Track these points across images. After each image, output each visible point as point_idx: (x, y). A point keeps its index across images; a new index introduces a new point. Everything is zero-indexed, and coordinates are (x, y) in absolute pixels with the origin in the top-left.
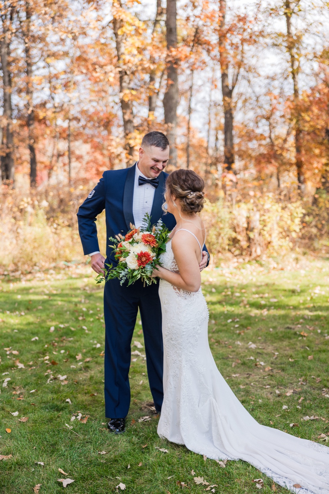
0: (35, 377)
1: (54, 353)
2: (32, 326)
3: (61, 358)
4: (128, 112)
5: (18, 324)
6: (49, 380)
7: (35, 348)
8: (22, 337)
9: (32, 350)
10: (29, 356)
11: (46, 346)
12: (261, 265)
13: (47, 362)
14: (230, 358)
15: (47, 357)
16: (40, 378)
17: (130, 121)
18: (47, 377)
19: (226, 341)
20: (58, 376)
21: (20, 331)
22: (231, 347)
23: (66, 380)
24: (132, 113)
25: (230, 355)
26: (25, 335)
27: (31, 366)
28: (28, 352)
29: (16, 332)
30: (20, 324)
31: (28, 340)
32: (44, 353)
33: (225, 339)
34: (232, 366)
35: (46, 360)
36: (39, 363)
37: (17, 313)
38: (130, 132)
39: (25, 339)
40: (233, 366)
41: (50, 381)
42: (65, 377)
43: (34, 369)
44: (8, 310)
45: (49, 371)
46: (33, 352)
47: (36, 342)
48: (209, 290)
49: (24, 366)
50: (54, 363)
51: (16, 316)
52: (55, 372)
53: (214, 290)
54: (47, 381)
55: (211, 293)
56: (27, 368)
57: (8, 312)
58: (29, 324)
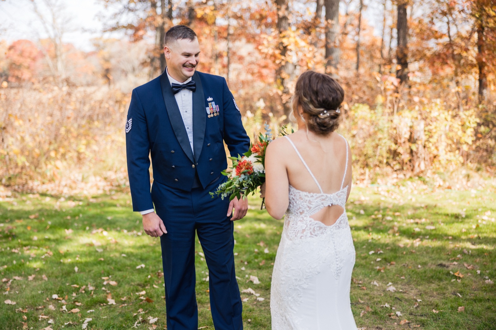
0: (123, 317)
1: (155, 286)
2: (144, 250)
3: (160, 293)
4: (283, 7)
5: (130, 247)
6: (136, 323)
7: (137, 278)
8: (128, 262)
9: (132, 281)
10: (127, 287)
11: (149, 277)
12: (425, 182)
13: (142, 298)
14: (360, 303)
15: (144, 293)
16: (127, 319)
17: (285, 18)
18: (136, 318)
19: (360, 280)
20: (149, 318)
21: (130, 255)
22: (364, 288)
23: (156, 323)
24: (287, 9)
25: (362, 299)
26: (133, 261)
27: (124, 302)
28: (128, 283)
29: (124, 257)
30: (134, 247)
31: (133, 267)
32: (143, 286)
33: (361, 277)
34: (360, 315)
35: (142, 295)
36: (133, 298)
37: (135, 232)
38: (285, 30)
39: (130, 266)
40: (361, 315)
41: (138, 323)
42: (156, 319)
43: (125, 307)
44: (126, 229)
45: (140, 310)
46: (133, 283)
47: (141, 271)
48: (357, 211)
49: (116, 302)
50: (148, 300)
51: (133, 236)
52: (147, 311)
53: (362, 212)
54: (134, 324)
55: (358, 215)
56: (118, 305)
57: (125, 231)
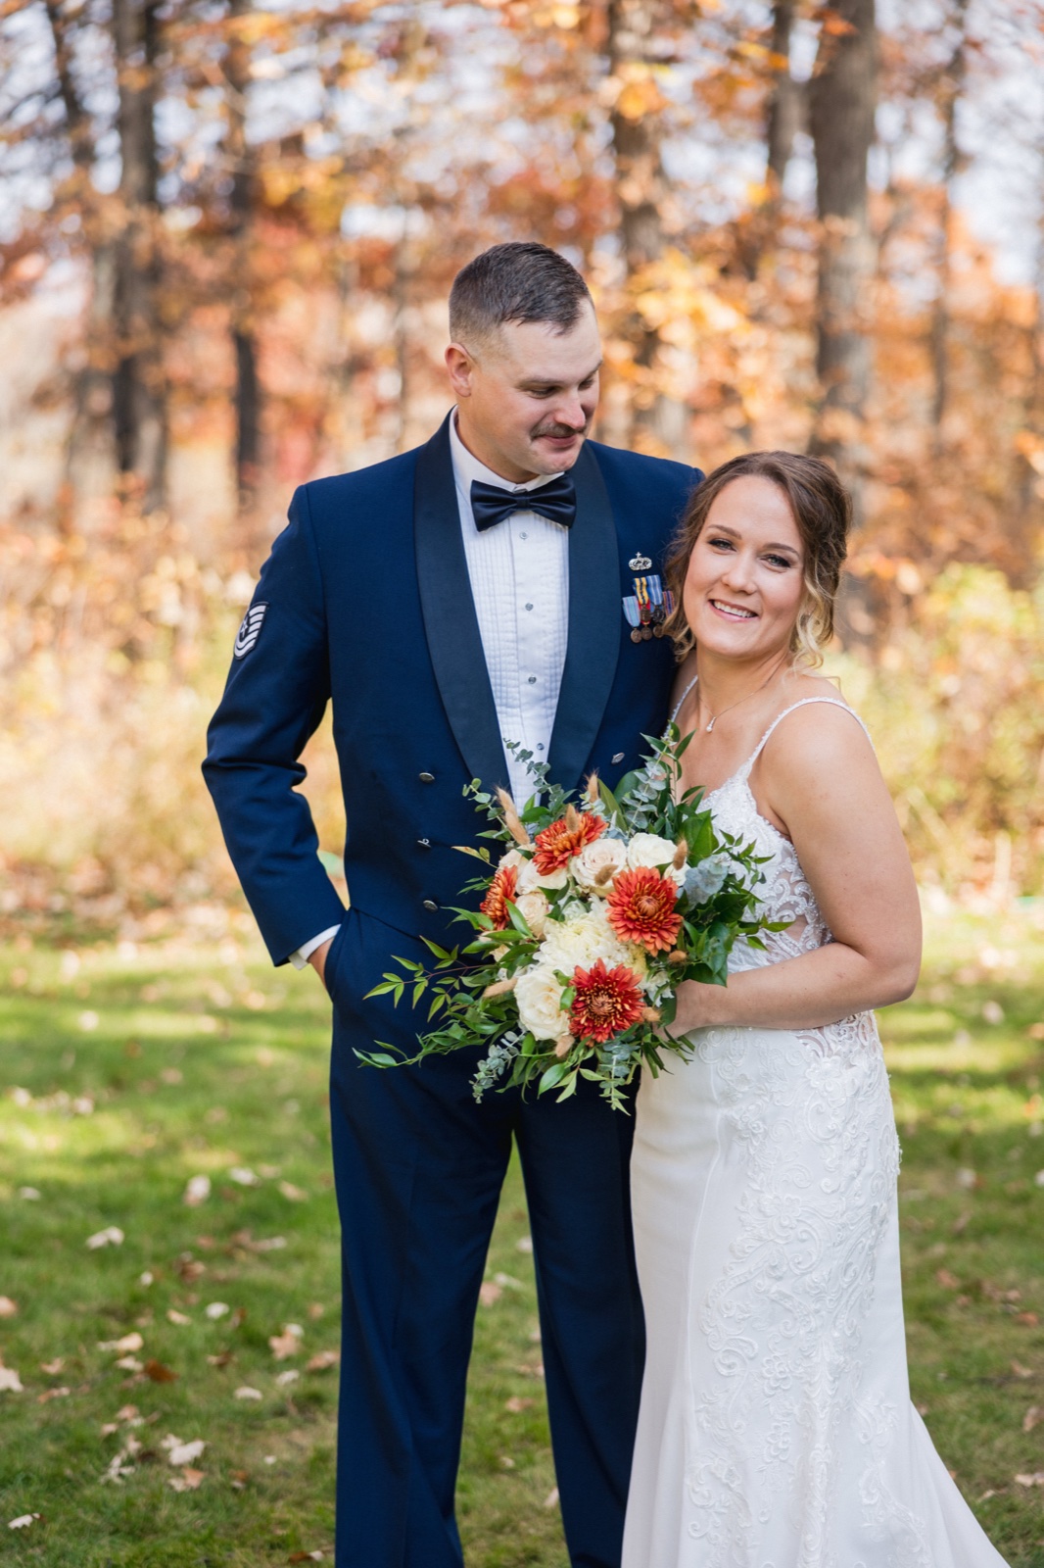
0: (57, 1439)
1: (176, 1317)
2: (109, 1172)
3: (198, 1343)
4: (643, 166)
5: (50, 1159)
6: (117, 1461)
7: (96, 1287)
8: (51, 1223)
9: (78, 1295)
10: (58, 1323)
11: (147, 1278)
13: (128, 1363)
14: (1019, 1380)
15: (133, 1342)
16: (79, 1447)
17: (646, 211)
18: (112, 1443)
19: (1012, 1287)
20: (165, 1444)
21: (53, 1194)
22: (1031, 1317)
23: (196, 1464)
24: (659, 173)
25: (1024, 1362)
26: (69, 1215)
27: (53, 1382)
28: (62, 1304)
29: (31, 1202)
30: (65, 1158)
31: (74, 1242)
32: (126, 1316)
33: (1012, 1275)
34: (1021, 1424)
35: (128, 1353)
36: (92, 1365)
37: (62, 1098)
38: (651, 259)
39: (61, 1236)
40: (1029, 1424)
41: (124, 1464)
42: (195, 1449)
43: (63, 1400)
44: (25, 1085)
45: (126, 1412)
46: (81, 1307)
47: (106, 1257)
48: (972, 1009)
49: (22, 1381)
50: (157, 1373)
51: (55, 1115)
52: (155, 1416)
53: (993, 1013)
54: (107, 1465)
55: (978, 1026)
56: (31, 1391)
57: (22, 1097)
58: (103, 1158)
